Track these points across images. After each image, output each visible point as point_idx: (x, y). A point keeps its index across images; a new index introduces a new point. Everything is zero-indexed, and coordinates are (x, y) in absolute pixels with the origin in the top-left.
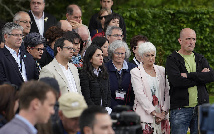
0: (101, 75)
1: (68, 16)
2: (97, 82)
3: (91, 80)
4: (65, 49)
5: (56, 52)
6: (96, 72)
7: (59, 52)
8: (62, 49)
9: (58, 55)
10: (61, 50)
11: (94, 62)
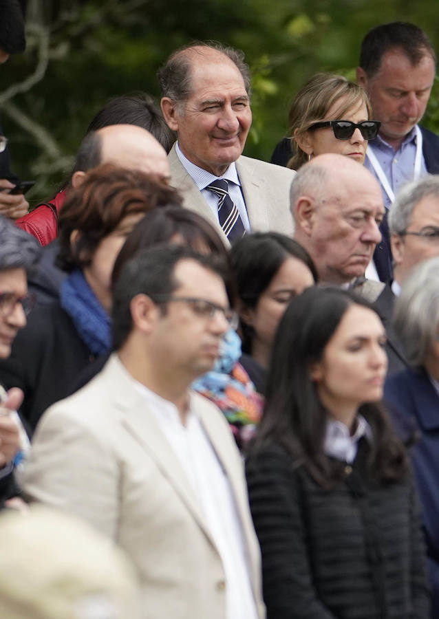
0: (372, 458)
1: (172, 113)
2: (347, 500)
3: (310, 487)
4: (180, 311)
5: (123, 328)
6: (341, 445)
7: (142, 324)
8: (164, 313)
9: (136, 344)
10: (154, 313)
11: (336, 383)
